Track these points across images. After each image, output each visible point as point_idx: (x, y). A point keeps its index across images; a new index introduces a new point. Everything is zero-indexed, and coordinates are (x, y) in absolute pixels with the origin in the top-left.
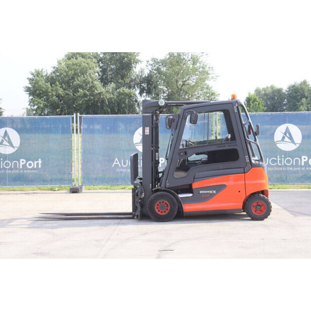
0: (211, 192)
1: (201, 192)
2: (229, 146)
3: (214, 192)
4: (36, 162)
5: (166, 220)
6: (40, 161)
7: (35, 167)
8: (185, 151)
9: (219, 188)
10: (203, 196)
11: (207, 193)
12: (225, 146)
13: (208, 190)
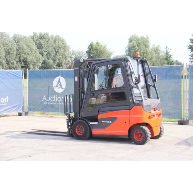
0: (108, 122)
1: (102, 121)
2: (119, 90)
3: (111, 122)
4: (5, 99)
5: (82, 139)
6: (7, 98)
7: (5, 102)
8: (93, 93)
9: (113, 119)
10: (104, 124)
11: (106, 123)
12: (117, 90)
13: (107, 121)
